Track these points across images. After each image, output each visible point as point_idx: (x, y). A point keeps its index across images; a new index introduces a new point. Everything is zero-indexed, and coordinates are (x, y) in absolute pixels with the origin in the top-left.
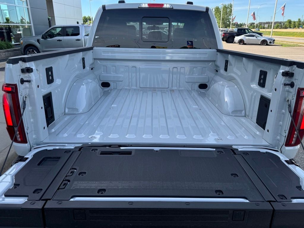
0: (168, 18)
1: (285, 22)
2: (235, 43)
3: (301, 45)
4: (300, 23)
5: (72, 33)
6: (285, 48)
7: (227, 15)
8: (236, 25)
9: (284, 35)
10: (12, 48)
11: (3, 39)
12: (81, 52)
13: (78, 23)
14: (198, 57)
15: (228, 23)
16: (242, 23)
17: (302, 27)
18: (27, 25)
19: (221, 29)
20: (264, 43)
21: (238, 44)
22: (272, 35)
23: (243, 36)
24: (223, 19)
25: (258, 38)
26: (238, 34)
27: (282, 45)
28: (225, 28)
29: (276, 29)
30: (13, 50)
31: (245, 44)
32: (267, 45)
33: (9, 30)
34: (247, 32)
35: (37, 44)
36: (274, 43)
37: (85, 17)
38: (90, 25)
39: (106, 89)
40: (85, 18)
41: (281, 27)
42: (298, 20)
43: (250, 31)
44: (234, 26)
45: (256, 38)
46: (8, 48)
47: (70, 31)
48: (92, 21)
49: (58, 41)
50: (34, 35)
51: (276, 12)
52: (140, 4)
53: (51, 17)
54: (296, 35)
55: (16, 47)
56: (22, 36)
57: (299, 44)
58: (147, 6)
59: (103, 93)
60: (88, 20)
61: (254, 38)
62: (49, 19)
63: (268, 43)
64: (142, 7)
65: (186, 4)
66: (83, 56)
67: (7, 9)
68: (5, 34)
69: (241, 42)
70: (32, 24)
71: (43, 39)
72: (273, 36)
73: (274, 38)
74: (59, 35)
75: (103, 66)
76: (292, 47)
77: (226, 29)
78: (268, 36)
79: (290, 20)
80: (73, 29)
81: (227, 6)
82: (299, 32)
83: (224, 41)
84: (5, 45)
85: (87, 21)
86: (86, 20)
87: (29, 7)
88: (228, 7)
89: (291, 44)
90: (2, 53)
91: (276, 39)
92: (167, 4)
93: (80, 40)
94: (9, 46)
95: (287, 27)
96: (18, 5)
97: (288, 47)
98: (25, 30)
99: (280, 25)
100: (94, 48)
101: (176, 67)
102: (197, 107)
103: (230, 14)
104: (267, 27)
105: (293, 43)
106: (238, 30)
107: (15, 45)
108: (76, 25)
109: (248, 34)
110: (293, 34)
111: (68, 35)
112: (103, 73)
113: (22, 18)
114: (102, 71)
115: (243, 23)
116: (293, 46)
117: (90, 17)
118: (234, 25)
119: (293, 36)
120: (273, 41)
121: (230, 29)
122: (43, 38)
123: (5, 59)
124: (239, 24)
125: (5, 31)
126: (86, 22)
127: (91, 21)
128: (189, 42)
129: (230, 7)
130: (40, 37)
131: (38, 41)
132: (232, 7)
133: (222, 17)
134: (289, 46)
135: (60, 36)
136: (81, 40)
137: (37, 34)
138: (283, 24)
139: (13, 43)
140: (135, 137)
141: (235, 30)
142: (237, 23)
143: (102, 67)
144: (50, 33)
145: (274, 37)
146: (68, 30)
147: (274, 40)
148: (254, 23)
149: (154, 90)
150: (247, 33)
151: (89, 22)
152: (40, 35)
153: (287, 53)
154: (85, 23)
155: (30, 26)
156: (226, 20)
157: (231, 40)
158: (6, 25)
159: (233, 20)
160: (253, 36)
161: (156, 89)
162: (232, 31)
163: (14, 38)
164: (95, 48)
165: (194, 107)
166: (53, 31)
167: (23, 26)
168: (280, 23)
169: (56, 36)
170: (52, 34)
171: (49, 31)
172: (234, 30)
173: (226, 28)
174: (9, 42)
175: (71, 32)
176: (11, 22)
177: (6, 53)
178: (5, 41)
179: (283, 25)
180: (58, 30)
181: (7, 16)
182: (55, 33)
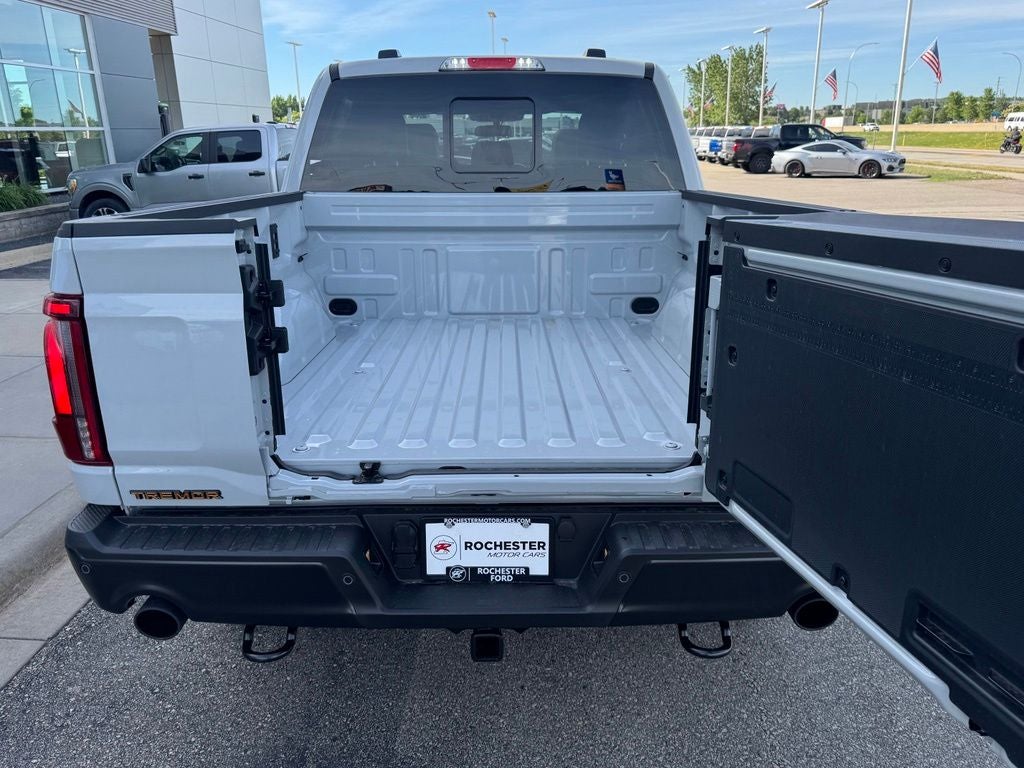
0: (531, 100)
1: (943, 101)
2: (774, 172)
3: (992, 173)
4: (992, 103)
5: (238, 151)
6: (939, 184)
7: (747, 81)
8: (780, 113)
9: (938, 145)
10: (42, 204)
11: (12, 176)
12: (267, 208)
13: (255, 119)
14: (634, 216)
15: (754, 108)
16: (799, 108)
17: (998, 116)
18: (88, 128)
19: (729, 128)
20: (870, 169)
21: (786, 175)
22: (898, 143)
23: (799, 149)
24: (734, 97)
25: (850, 154)
26: (783, 143)
27: (929, 177)
28: (742, 125)
29: (913, 122)
30: (46, 210)
31: (808, 176)
32: (881, 176)
33: (32, 147)
34: (814, 137)
35: (123, 190)
36: (901, 170)
37: (279, 100)
38: (294, 126)
39: (345, 320)
40: (278, 104)
41: (930, 117)
42: (983, 94)
43: (822, 131)
44: (773, 119)
45: (844, 153)
46: (31, 206)
47: (230, 145)
48: (301, 113)
49: (190, 177)
50: (113, 161)
51: (908, 68)
52: (444, 59)
53: (168, 102)
54: (977, 141)
55: (54, 203)
56: (75, 166)
57: (985, 172)
58: (464, 64)
59: (336, 330)
60: (290, 109)
61: (838, 155)
62: (161, 109)
63: (884, 171)
64: (449, 67)
65: (585, 57)
66: (271, 219)
67: (26, 80)
68: (19, 161)
69: (795, 169)
70: (106, 128)
71: (143, 175)
72: (898, 148)
73: (904, 155)
74: (193, 158)
75: (335, 249)
76: (962, 182)
77: (744, 128)
78: (884, 147)
79: (957, 94)
80: (239, 139)
81: (747, 55)
82: (990, 133)
83: (738, 167)
84: (20, 197)
85: (286, 112)
86: (281, 109)
87: (97, 72)
88: (752, 58)
89: (961, 172)
90: (8, 223)
91: (908, 157)
92: (525, 59)
93: (263, 174)
94: (31, 196)
95: (949, 116)
96: (62, 65)
97: (951, 182)
98: (82, 144)
99: (924, 110)
100: (305, 195)
101: (559, 247)
102: (620, 363)
103: (757, 79)
104: (879, 117)
105: (965, 170)
106: (785, 129)
107: (53, 194)
108: (250, 125)
109: (817, 142)
110: (969, 140)
111: (223, 159)
112: (334, 270)
113: (73, 106)
114: (333, 265)
115: (802, 108)
116: (965, 179)
117: (295, 100)
118: (774, 115)
119: (969, 146)
120: (899, 164)
121: (756, 128)
122: (142, 169)
123: (18, 242)
124: (789, 109)
125: (18, 150)
126: (281, 116)
127: (298, 111)
128: (610, 173)
129: (757, 55)
130: (132, 169)
131: (127, 179)
132: (762, 57)
133: (732, 89)
134: (953, 179)
135: (199, 163)
136: (267, 175)
137: (121, 158)
138: (935, 107)
139: (45, 188)
140: (425, 445)
141: (774, 130)
142: (784, 109)
143: (332, 252)
144: (163, 155)
145: (903, 151)
146: (222, 142)
147: (903, 162)
148: (840, 107)
149: (495, 320)
150: (814, 140)
151: (291, 115)
152: (133, 159)
153: (943, 203)
154: (279, 119)
155: (99, 131)
156: (747, 97)
157: (761, 165)
158: (22, 132)
159: (768, 97)
160: (834, 148)
161: (502, 316)
162: (762, 133)
163: (47, 173)
164: (308, 195)
165: (611, 364)
166: (176, 148)
167: (75, 134)
168: (927, 104)
169: (184, 164)
170: (170, 158)
171: (161, 147)
172: (769, 130)
173: (746, 124)
174: (32, 184)
175: (234, 147)
176: (37, 121)
177: (23, 221)
178: (18, 182)
179: (937, 110)
180: (192, 144)
181: (22, 100)
182: (182, 155)
